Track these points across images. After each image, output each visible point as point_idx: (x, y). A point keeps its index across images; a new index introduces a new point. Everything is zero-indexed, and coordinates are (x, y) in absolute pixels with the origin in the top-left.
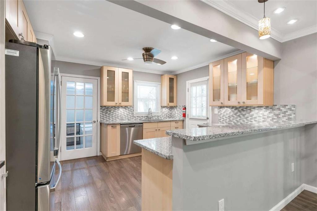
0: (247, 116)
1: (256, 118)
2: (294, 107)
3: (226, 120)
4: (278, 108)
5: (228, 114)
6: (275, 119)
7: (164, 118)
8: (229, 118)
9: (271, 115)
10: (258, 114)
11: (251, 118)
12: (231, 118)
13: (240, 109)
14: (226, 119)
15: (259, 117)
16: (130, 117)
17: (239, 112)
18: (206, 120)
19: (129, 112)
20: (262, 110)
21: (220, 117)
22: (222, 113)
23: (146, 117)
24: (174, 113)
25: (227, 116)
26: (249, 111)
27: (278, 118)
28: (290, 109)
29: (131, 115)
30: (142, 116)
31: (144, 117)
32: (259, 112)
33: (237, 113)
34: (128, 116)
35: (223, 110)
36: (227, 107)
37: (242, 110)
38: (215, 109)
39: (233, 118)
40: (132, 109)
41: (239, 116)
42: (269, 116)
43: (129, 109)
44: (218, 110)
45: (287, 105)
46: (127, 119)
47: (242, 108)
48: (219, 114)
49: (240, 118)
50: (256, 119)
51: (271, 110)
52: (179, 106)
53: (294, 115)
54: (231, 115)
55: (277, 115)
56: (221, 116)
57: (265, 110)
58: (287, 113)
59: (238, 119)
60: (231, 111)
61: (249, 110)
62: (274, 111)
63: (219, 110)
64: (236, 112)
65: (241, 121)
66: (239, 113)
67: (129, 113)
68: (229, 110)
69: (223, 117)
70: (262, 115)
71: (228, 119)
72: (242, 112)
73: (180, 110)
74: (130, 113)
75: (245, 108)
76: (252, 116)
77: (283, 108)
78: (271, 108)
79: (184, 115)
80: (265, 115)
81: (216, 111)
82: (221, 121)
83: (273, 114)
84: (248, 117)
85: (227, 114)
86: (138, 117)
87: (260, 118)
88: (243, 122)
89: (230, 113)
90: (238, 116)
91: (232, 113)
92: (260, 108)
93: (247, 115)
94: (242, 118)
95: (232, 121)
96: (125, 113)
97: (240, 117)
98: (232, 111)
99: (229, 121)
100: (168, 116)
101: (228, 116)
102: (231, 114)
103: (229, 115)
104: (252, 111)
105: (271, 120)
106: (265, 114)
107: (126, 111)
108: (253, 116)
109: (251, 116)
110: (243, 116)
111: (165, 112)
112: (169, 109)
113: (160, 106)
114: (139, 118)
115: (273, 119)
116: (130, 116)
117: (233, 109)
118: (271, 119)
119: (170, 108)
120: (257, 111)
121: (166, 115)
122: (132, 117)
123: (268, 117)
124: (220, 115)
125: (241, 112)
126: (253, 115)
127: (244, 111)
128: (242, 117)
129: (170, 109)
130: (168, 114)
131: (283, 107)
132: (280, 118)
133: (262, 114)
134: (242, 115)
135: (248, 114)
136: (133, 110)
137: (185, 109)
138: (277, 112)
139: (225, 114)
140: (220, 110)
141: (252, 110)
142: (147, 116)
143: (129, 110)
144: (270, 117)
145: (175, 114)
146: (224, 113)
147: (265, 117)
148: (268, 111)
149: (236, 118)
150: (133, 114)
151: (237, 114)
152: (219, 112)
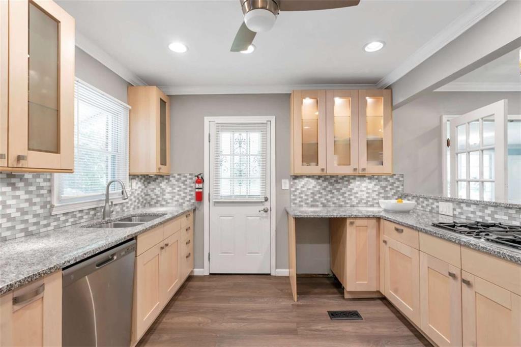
0: (343, 191)
1: (357, 193)
2: (402, 177)
3: (307, 199)
4: (385, 179)
5: (310, 189)
6: (381, 193)
7: (134, 209)
8: (312, 195)
9: (377, 188)
10: (361, 187)
11: (349, 193)
12: (316, 195)
13: (332, 180)
14: (306, 197)
15: (362, 191)
16: (35, 220)
17: (331, 185)
18: (262, 202)
19: (28, 200)
20: (365, 181)
21: (294, 195)
22: (298, 187)
23: (92, 212)
24: (158, 191)
25: (309, 193)
26: (347, 183)
27: (386, 191)
28: (398, 179)
29: (41, 211)
30: (81, 211)
31: (88, 214)
32: (361, 185)
33: (327, 187)
34: (26, 217)
35: (301, 183)
36: (308, 177)
37: (335, 181)
38: (283, 181)
39: (320, 195)
40: (43, 184)
41: (331, 192)
42: (375, 189)
43: (28, 183)
44: (290, 183)
45: (395, 175)
46: (22, 230)
47: (335, 179)
48: (293, 189)
49: (331, 195)
50: (357, 195)
51: (377, 181)
52: (179, 175)
53: (402, 187)
54: (317, 191)
55: (384, 188)
56: (297, 193)
57: (369, 181)
58: (395, 185)
59: (328, 197)
60: (315, 183)
61: (347, 181)
62: (381, 183)
63: (292, 183)
64: (325, 185)
65: (335, 200)
66: (330, 187)
67: (32, 204)
68: (312, 182)
69: (302, 195)
70: (365, 189)
71: (312, 197)
72: (335, 185)
73: (182, 185)
74: (35, 204)
75: (341, 179)
76: (351, 190)
77: (391, 179)
78: (377, 179)
79: (199, 197)
80: (369, 189)
81: (286, 184)
82: (297, 201)
83: (379, 187)
84: (345, 193)
85: (308, 189)
86: (69, 216)
87: (363, 193)
88: (337, 201)
89: (314, 187)
90: (329, 191)
91: (318, 188)
92: (362, 179)
93: (344, 189)
94: (335, 195)
95: (318, 201)
96: (9, 206)
97: (333, 193)
98: (317, 183)
99: (312, 201)
100: (142, 200)
101: (311, 193)
102: (316, 189)
103: (312, 191)
104: (351, 183)
105: (377, 195)
106: (369, 187)
107: (18, 197)
108: (353, 191)
109: (349, 191)
110: (337, 191)
111: (136, 190)
112: (143, 183)
113: (128, 174)
114: (72, 220)
115: (380, 193)
116: (36, 216)
117: (320, 181)
118: (377, 193)
119: (144, 181)
120: (359, 183)
121: (138, 199)
122: (45, 218)
123: (374, 191)
124: (295, 191)
125: (333, 185)
126: (353, 189)
127: (339, 183)
128: (336, 193)
129: (146, 183)
130: (141, 196)
131: (390, 177)
132: (387, 191)
133: (365, 187)
134: (335, 189)
135: (345, 187)
136: (50, 191)
137: (200, 180)
138: (384, 184)
139: (304, 189)
140: (296, 183)
141: (351, 181)
142: (94, 209)
143: (31, 188)
144: (375, 191)
145: (164, 195)
146: (302, 187)
147: (369, 191)
148: (374, 183)
149: (325, 195)
150: (48, 205)
151: (327, 189)
152: (291, 186)
